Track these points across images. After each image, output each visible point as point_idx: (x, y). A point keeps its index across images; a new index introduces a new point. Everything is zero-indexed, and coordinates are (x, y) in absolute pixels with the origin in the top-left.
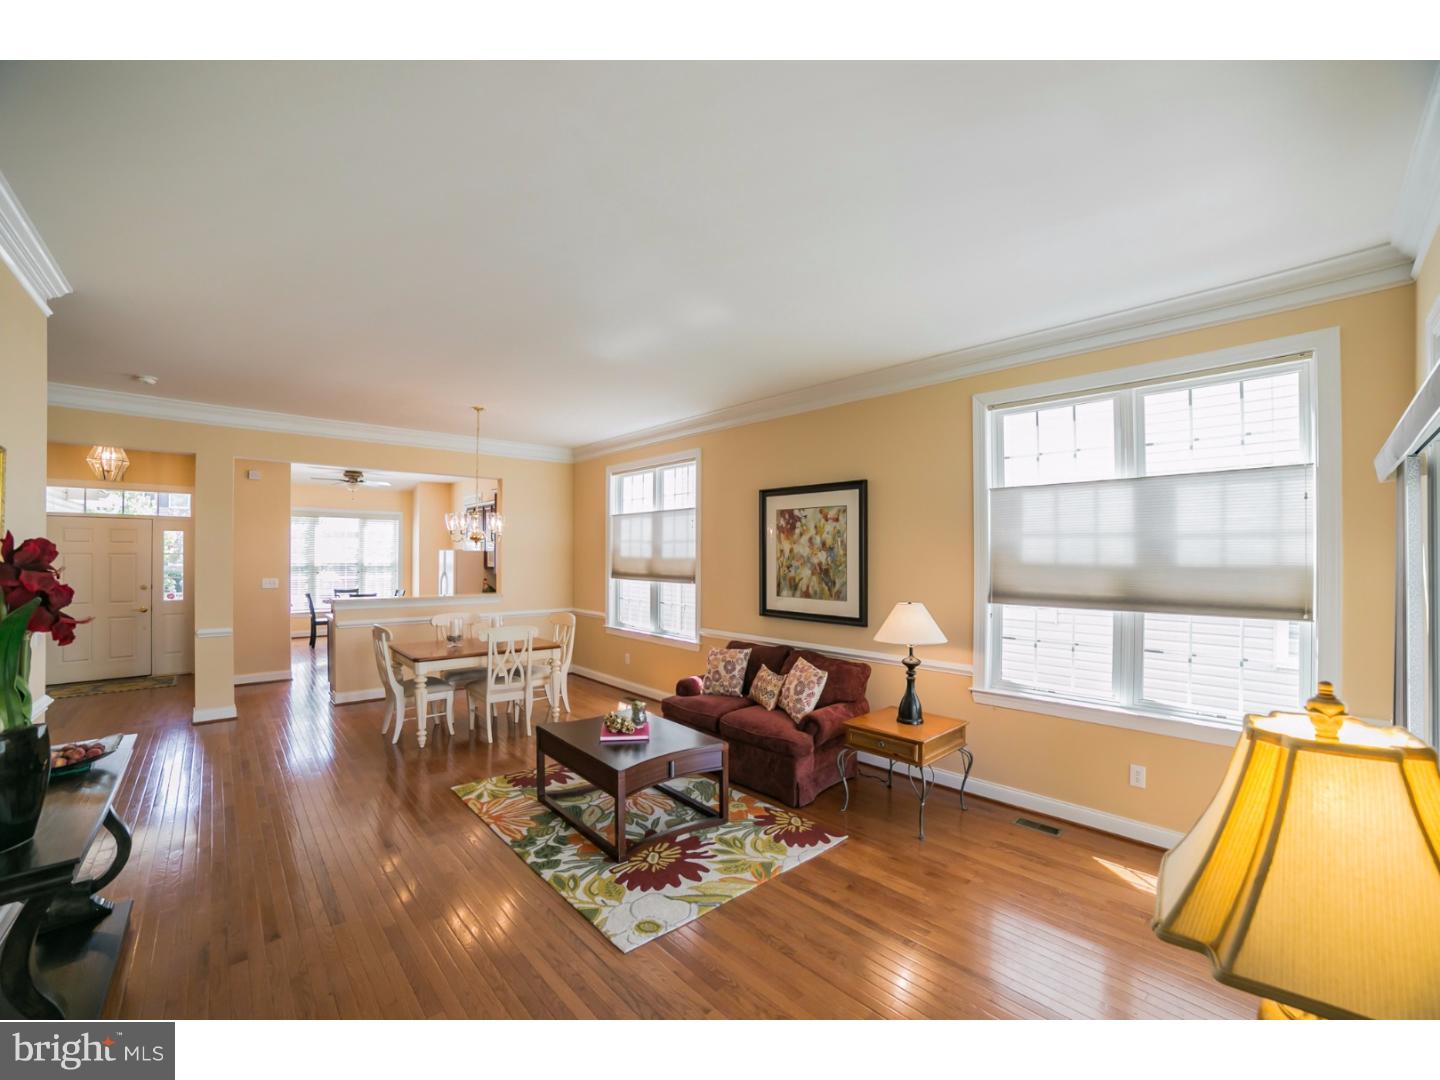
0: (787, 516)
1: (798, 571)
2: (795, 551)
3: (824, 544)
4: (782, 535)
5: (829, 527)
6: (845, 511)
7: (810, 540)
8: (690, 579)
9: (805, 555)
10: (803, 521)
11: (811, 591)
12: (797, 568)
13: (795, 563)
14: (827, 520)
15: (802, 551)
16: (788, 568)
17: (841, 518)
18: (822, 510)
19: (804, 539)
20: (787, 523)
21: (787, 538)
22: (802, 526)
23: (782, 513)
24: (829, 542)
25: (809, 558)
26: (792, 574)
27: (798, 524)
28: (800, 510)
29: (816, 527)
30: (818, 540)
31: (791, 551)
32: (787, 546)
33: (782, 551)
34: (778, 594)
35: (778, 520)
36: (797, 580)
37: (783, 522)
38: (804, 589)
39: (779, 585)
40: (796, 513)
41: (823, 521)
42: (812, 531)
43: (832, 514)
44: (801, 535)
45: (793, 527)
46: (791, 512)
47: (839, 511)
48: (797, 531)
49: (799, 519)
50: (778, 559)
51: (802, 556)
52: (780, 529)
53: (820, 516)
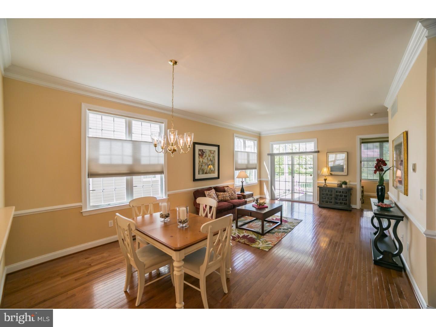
0: (201, 151)
1: (204, 167)
2: (204, 161)
3: (210, 159)
4: (200, 156)
5: (212, 155)
6: (215, 152)
7: (207, 158)
8: (161, 172)
9: (206, 162)
10: (206, 153)
11: (207, 172)
12: (204, 166)
13: (203, 165)
14: (211, 153)
15: (205, 161)
16: (202, 166)
17: (214, 153)
18: (210, 151)
19: (206, 158)
20: (201, 153)
21: (201, 157)
22: (205, 154)
23: (200, 150)
24: (212, 159)
25: (207, 164)
26: (203, 168)
27: (204, 154)
28: (205, 150)
29: (209, 155)
30: (209, 158)
31: (202, 161)
32: (201, 160)
33: (200, 161)
34: (199, 174)
35: (199, 152)
36: (204, 169)
37: (200, 153)
38: (206, 172)
39: (199, 171)
40: (204, 151)
41: (210, 153)
42: (208, 156)
43: (212, 152)
44: (205, 157)
45: (203, 155)
46: (202, 150)
47: (214, 152)
48: (204, 156)
49: (204, 152)
50: (199, 163)
51: (205, 163)
52: (199, 154)
53: (209, 152)
